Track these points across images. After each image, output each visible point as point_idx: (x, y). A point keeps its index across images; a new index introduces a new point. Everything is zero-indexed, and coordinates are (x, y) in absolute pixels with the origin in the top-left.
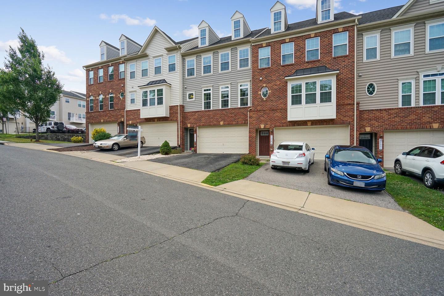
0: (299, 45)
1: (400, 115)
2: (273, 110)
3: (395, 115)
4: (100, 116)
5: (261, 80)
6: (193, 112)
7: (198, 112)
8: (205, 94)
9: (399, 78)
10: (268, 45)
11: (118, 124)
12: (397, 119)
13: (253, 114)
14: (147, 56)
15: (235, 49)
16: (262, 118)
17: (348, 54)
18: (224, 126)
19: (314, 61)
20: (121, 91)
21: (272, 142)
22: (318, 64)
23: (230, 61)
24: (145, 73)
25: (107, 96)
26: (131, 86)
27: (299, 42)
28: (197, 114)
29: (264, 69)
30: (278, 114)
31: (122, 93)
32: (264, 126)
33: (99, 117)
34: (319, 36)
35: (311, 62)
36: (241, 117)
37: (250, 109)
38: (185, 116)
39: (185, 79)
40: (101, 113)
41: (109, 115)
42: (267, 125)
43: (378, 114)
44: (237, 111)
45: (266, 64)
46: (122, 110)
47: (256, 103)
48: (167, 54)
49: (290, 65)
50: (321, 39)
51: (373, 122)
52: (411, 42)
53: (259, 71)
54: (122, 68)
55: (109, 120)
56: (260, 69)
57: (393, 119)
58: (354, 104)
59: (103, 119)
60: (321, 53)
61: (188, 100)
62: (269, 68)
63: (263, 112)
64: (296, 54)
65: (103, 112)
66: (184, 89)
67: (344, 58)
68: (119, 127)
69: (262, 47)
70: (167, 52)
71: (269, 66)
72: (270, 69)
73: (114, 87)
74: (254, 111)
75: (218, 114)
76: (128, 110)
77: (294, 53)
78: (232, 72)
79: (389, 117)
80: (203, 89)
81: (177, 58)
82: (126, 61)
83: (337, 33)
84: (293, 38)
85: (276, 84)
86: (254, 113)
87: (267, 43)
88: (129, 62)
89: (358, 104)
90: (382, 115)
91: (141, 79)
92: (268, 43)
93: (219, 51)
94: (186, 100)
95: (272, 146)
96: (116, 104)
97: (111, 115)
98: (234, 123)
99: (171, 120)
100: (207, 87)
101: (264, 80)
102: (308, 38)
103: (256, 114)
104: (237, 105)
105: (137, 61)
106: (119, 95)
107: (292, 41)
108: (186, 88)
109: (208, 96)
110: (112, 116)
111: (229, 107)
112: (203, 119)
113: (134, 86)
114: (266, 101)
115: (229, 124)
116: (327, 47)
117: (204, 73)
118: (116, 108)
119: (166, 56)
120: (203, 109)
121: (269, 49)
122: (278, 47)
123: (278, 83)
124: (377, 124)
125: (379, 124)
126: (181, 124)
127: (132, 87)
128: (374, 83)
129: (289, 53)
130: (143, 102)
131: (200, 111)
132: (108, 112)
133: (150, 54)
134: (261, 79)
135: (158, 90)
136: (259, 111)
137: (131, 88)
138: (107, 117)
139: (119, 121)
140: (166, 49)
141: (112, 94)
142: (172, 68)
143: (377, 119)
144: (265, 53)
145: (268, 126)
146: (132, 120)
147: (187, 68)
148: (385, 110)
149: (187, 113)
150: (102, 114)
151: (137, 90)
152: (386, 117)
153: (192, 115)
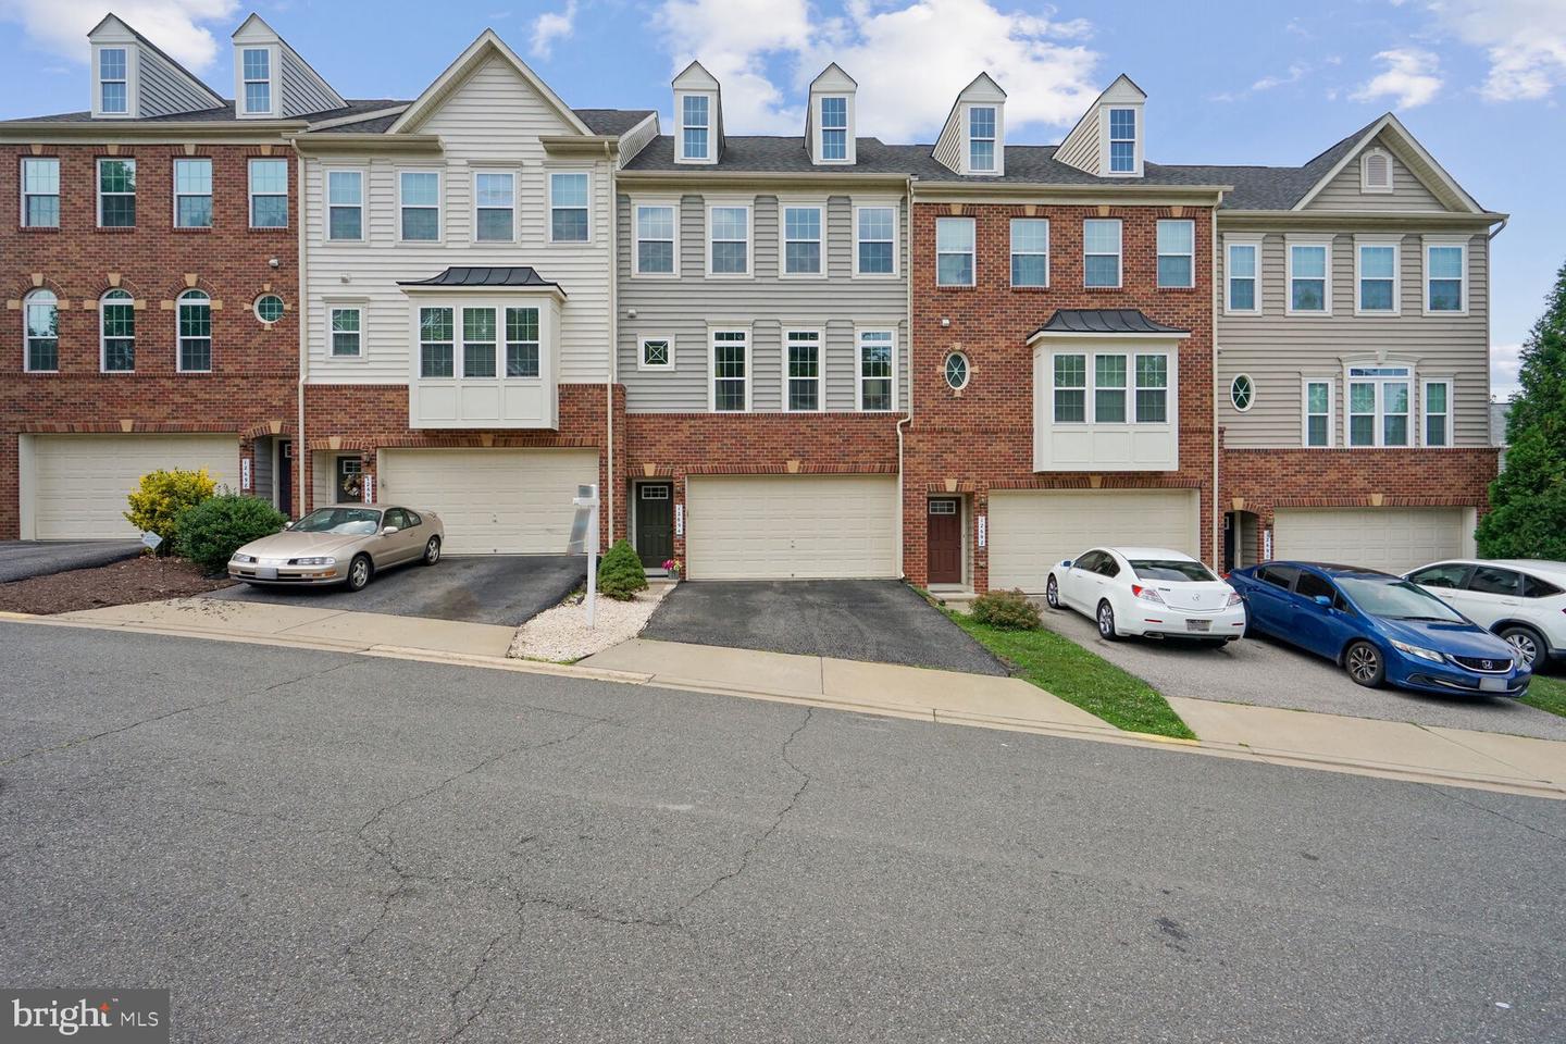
0: (1064, 232)
1: (1307, 468)
2: (986, 433)
3: (1297, 468)
4: (114, 400)
5: (945, 328)
6: (668, 417)
7: (692, 417)
8: (719, 351)
9: (1303, 370)
10: (969, 212)
11: (244, 447)
12: (1301, 479)
13: (919, 441)
14: (438, 151)
15: (842, 201)
16: (949, 457)
17: (1193, 286)
18: (803, 475)
19: (1109, 292)
20: (267, 287)
21: (984, 539)
22: (1118, 303)
23: (823, 240)
24: (420, 224)
25: (165, 305)
26: (339, 275)
27: (1064, 224)
28: (685, 425)
29: (957, 292)
30: (1002, 447)
31: (271, 299)
32: (958, 486)
33: (100, 404)
34: (1121, 218)
35: (1101, 292)
36: (870, 448)
37: (903, 421)
38: (633, 430)
39: (627, 280)
40: (121, 384)
41: (177, 398)
42: (966, 483)
43: (1260, 463)
44: (853, 426)
45: (958, 276)
46: (273, 382)
47: (929, 404)
48: (546, 165)
49: (1037, 292)
50: (1125, 228)
51: (1249, 484)
52: (1325, 278)
53: (940, 293)
54: (266, 178)
55: (174, 422)
56: (943, 290)
57: (1294, 478)
58: (1212, 432)
59: (133, 416)
60: (1125, 271)
61: (643, 365)
62: (972, 290)
63: (953, 435)
64: (1055, 261)
65: (136, 379)
66: (626, 320)
67: (1185, 295)
68: (247, 463)
69: (947, 216)
70: (544, 155)
71: (971, 282)
72: (976, 294)
73: (220, 266)
74: (922, 432)
75: (777, 432)
76: (314, 382)
77: (1047, 253)
78: (831, 281)
79: (1285, 472)
80: (712, 332)
81: (596, 187)
82: (304, 149)
83: (1167, 218)
84: (1048, 208)
85: (995, 346)
86: (920, 437)
87: (964, 205)
88: (321, 158)
89: (1221, 431)
90: (1268, 465)
91: (396, 248)
92: (970, 205)
93: (780, 195)
94: (636, 364)
95: (982, 552)
96: (225, 347)
97: (192, 400)
98: (842, 467)
99: (570, 444)
100: (730, 324)
101: (954, 327)
102: (1091, 218)
103: (928, 441)
104: (851, 404)
105: (371, 163)
106: (247, 307)
107: (1044, 217)
108: (632, 317)
109: (731, 361)
110: (200, 407)
111: (822, 409)
112: (715, 446)
113: (353, 275)
114: (961, 399)
115: (822, 470)
116: (1141, 254)
117: (715, 269)
118: (229, 369)
119: (541, 170)
120: (712, 409)
121: (970, 226)
122: (1001, 227)
123: (1002, 344)
124: (1257, 489)
125: (1263, 490)
126: (620, 461)
127: (344, 280)
128: (1249, 377)
129: (1032, 251)
130: (424, 356)
131: (702, 417)
132: (169, 384)
133: (449, 147)
134: (946, 322)
135: (510, 312)
136: (938, 432)
137: (339, 282)
138: (165, 410)
139: (251, 431)
140: (545, 141)
141: (195, 295)
142: (571, 225)
143: (1258, 476)
144: (955, 237)
145: (969, 486)
146: (344, 431)
147: (636, 239)
148: (1276, 452)
149: (643, 420)
150: (126, 389)
151: (372, 298)
152: (1279, 473)
153: (667, 430)
